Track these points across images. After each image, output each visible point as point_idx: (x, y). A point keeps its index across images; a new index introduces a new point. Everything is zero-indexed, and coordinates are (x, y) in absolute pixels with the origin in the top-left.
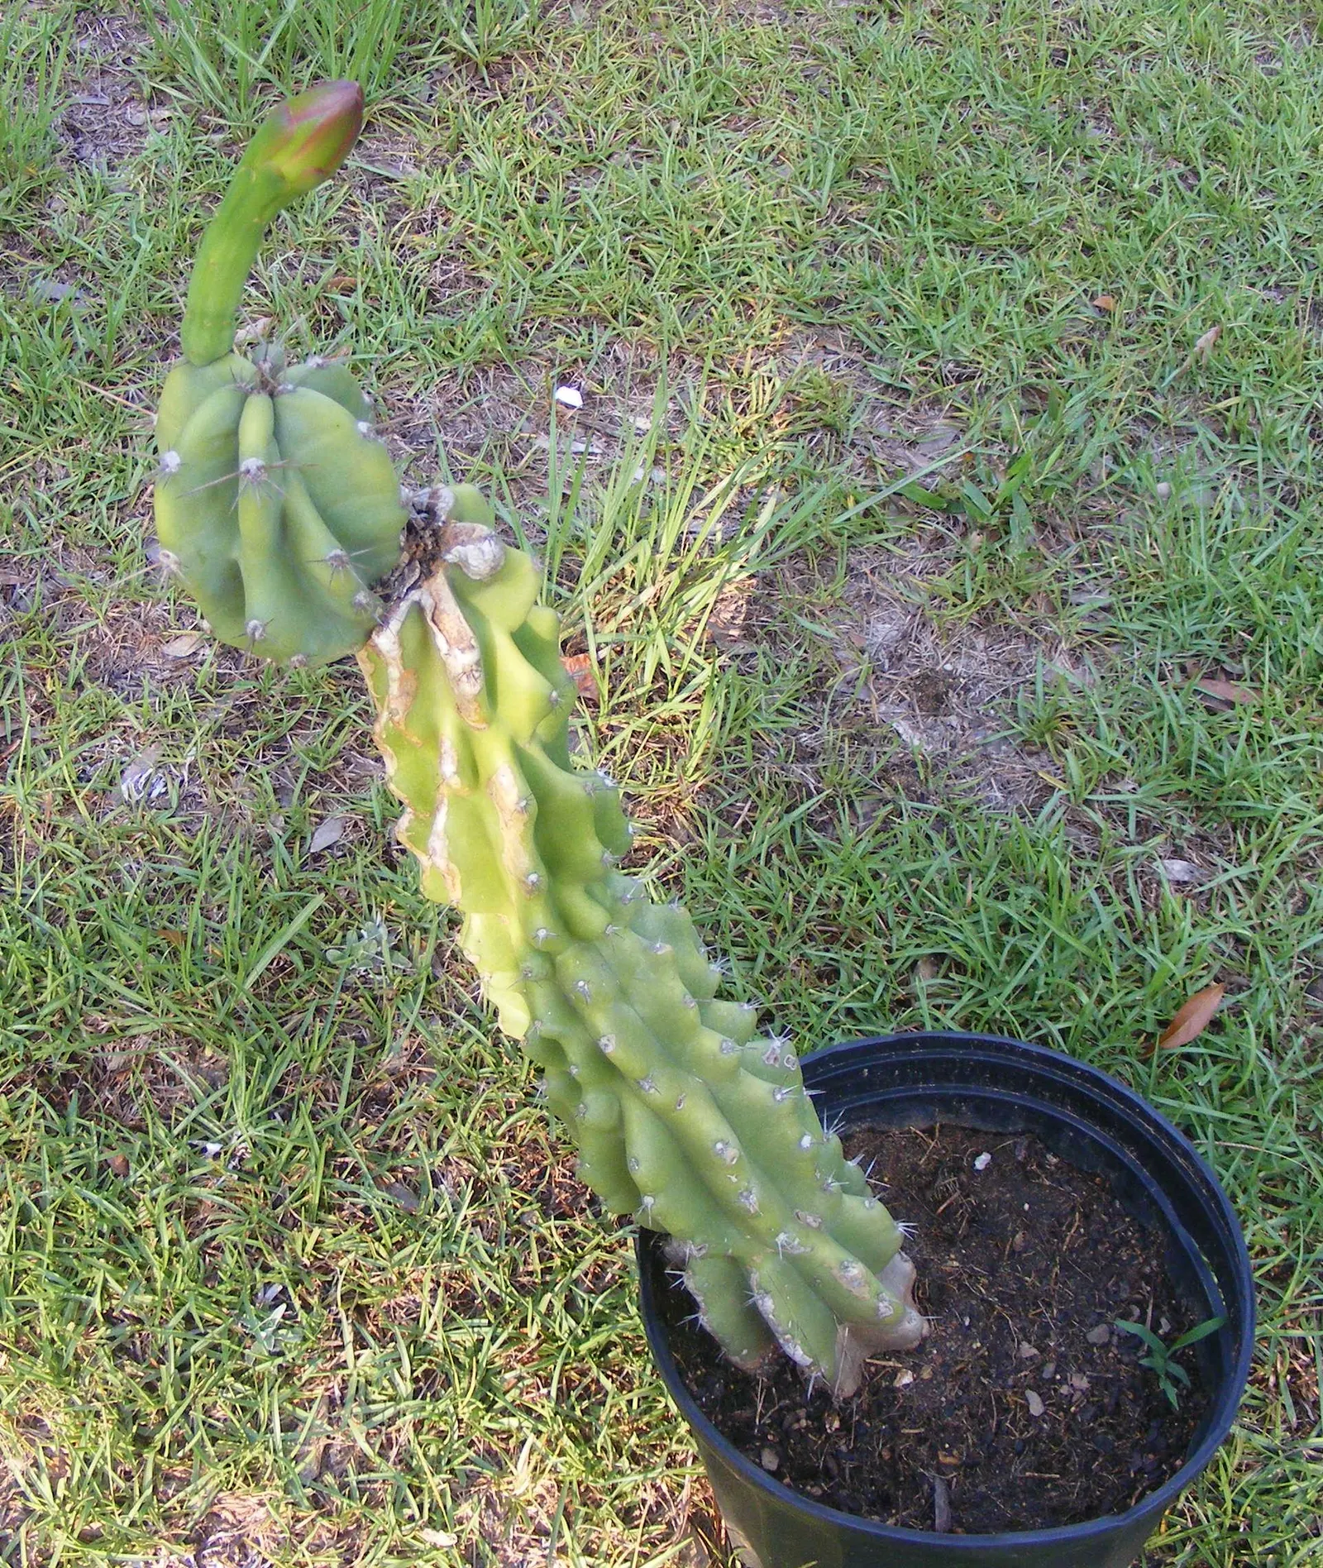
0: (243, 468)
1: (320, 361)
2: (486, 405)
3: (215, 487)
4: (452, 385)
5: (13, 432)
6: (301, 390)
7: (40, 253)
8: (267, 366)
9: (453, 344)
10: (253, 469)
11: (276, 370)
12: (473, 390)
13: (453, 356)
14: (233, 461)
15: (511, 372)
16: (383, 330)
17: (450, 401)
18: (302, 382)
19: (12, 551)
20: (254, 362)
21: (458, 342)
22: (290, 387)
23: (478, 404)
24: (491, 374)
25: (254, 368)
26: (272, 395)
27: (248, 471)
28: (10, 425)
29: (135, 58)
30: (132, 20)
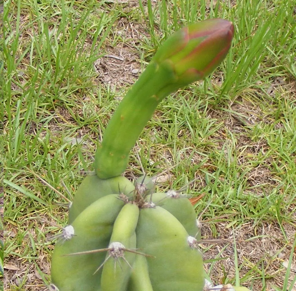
0: (110, 247)
1: (175, 194)
2: (263, 241)
3: (92, 254)
4: (250, 227)
5: (36, 198)
6: (158, 208)
7: (74, 120)
8: (142, 189)
9: (255, 208)
10: (116, 249)
11: (147, 192)
12: (259, 232)
13: (253, 214)
14: (107, 241)
15: (279, 227)
16: (223, 193)
17: (247, 235)
18: (160, 204)
19: (19, 255)
20: (135, 185)
21: (257, 207)
22: (153, 204)
23: (260, 239)
24: (269, 227)
25: (133, 188)
26: (140, 207)
27: (113, 250)
28: (36, 195)
29: (141, 43)
30: (145, 26)
